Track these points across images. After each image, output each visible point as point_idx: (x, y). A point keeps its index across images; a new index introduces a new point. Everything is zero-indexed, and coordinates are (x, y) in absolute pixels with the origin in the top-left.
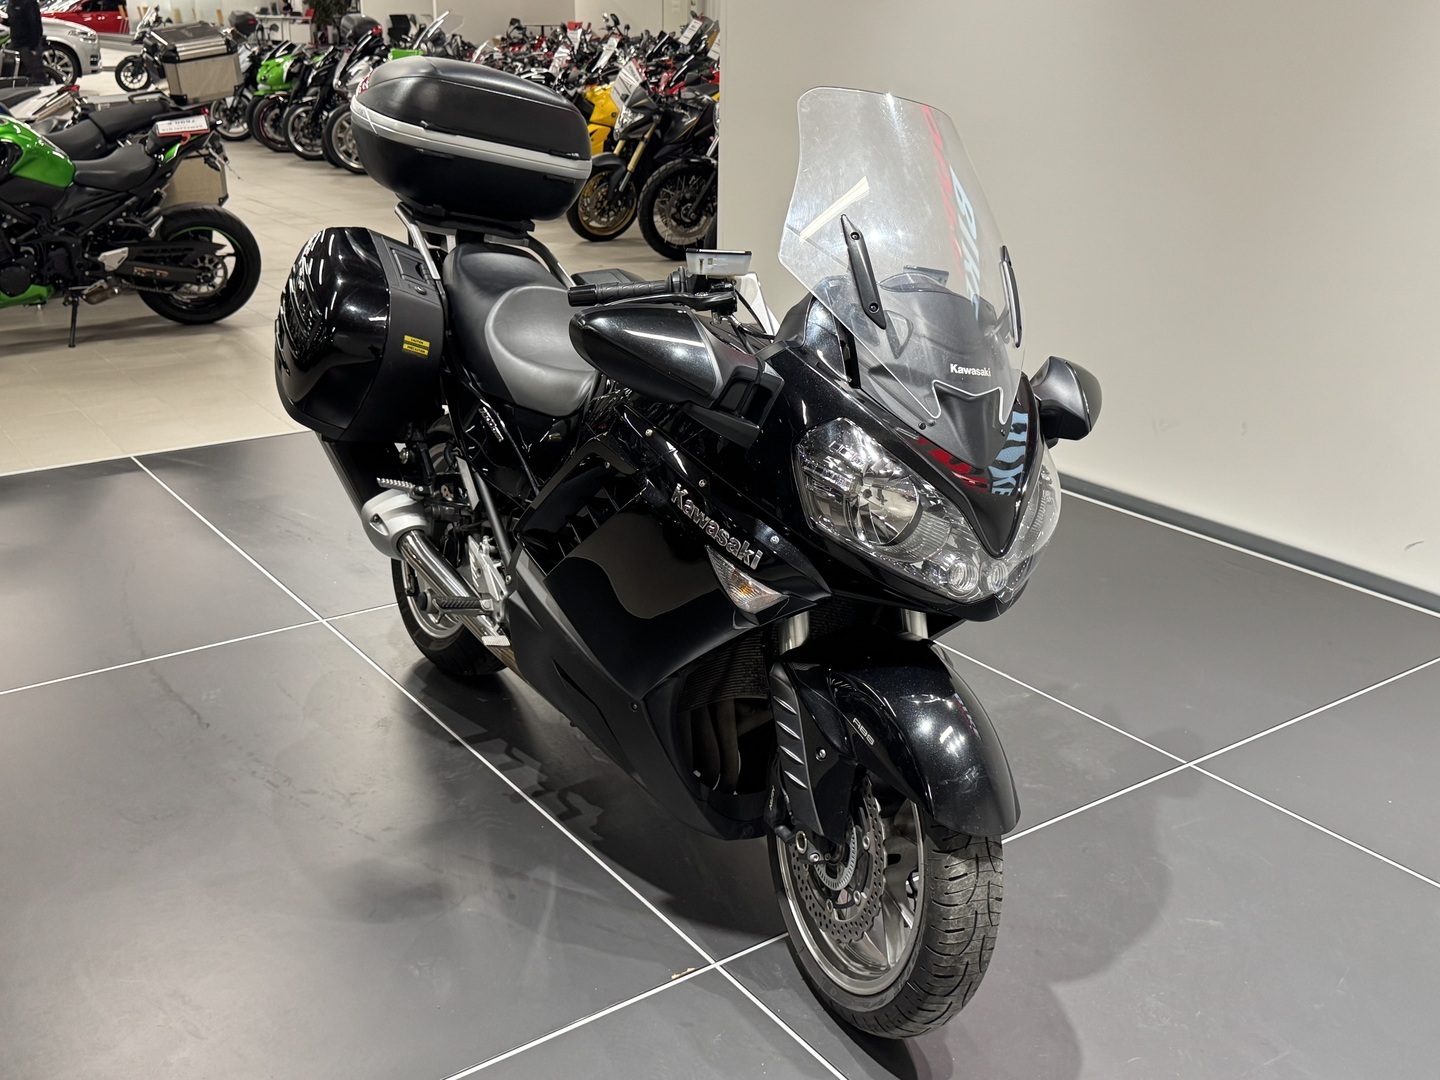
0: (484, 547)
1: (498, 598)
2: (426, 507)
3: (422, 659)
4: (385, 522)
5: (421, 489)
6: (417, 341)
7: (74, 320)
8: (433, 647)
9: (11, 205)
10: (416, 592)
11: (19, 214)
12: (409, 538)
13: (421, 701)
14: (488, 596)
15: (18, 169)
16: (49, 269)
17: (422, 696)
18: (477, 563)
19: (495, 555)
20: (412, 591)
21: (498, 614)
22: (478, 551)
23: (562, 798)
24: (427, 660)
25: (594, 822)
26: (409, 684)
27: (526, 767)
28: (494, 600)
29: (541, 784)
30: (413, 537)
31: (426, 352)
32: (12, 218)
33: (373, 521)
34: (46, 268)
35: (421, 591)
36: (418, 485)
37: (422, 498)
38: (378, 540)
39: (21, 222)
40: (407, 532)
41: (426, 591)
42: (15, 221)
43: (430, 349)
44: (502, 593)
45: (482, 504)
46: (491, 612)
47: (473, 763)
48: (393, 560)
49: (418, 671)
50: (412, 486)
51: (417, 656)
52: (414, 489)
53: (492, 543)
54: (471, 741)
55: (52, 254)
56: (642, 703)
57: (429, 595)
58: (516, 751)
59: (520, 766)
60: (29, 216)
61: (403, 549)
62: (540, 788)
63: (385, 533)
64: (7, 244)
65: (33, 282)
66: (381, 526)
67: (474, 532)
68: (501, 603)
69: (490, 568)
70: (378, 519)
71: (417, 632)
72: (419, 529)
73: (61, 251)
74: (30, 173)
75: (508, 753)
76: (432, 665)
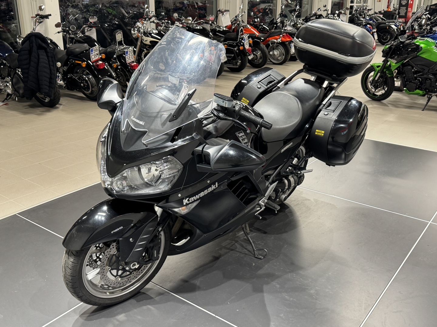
7: (427, 103)
9: (416, 65)
11: (417, 68)
15: (421, 54)
16: (424, 86)
32: (415, 69)
34: (424, 85)
39: (418, 70)
42: (416, 70)
55: (427, 81)
60: (421, 69)
64: (413, 76)
65: (418, 89)
73: (429, 81)
74: (424, 56)
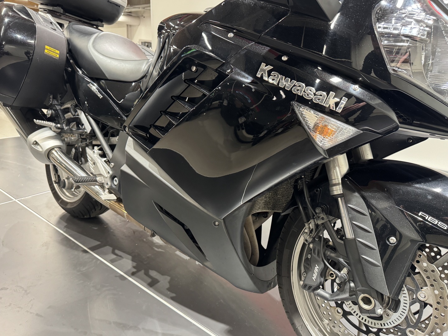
0: (96, 152)
1: (106, 175)
2: (62, 137)
3: (64, 213)
4: (40, 144)
5: (59, 125)
6: (53, 49)
8: (69, 207)
10: (59, 182)
12: (53, 151)
13: (65, 232)
14: (100, 175)
17: (65, 229)
18: (92, 160)
19: (103, 155)
20: (57, 181)
21: (107, 184)
22: (93, 154)
23: (147, 274)
24: (66, 212)
25: (168, 286)
26: (58, 224)
27: (124, 259)
28: (104, 177)
29: (134, 267)
30: (56, 151)
31: (58, 56)
33: (33, 144)
35: (62, 179)
36: (56, 123)
37: (59, 130)
38: (37, 154)
40: (53, 149)
41: (64, 178)
43: (60, 54)
44: (109, 172)
45: (93, 130)
46: (103, 183)
47: (94, 261)
48: (46, 165)
49: (62, 218)
50: (54, 124)
51: (61, 211)
52: (55, 126)
53: (100, 149)
54: (93, 249)
56: (222, 221)
57: (66, 180)
58: (117, 252)
59: (120, 260)
61: (51, 158)
62: (134, 270)
63: (41, 150)
66: (38, 147)
67: (89, 145)
68: (108, 178)
69: (101, 162)
70: (36, 143)
71: (60, 200)
72: (59, 148)
75: (114, 253)
76: (69, 215)
